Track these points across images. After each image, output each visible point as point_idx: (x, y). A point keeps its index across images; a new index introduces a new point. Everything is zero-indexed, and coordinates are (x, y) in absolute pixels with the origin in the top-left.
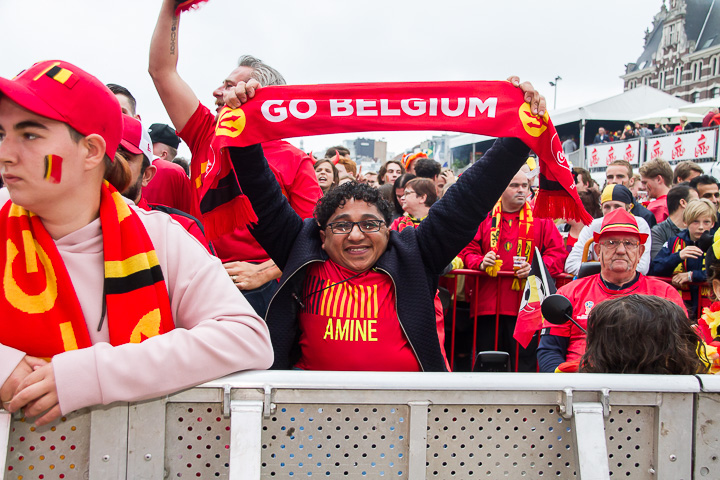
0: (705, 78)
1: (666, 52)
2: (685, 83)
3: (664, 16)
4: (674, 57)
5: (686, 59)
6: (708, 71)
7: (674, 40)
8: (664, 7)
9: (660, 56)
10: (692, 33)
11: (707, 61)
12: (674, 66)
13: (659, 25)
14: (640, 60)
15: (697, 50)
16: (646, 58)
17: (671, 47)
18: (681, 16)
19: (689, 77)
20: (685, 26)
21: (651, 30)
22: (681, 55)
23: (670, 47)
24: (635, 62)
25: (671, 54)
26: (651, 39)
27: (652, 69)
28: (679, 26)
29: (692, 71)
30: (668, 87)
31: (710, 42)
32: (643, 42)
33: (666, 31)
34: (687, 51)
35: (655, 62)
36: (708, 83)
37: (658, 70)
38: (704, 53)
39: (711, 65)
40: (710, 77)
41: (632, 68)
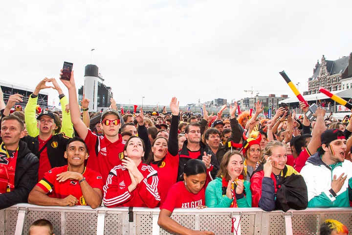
1: (321, 75)
2: (328, 84)
5: (328, 77)
7: (324, 72)
8: (318, 62)
10: (329, 70)
11: (334, 78)
12: (324, 79)
13: (318, 66)
14: (313, 77)
15: (331, 75)
16: (315, 76)
17: (323, 74)
18: (325, 65)
19: (329, 82)
20: (327, 68)
21: (315, 68)
22: (326, 76)
25: (323, 76)
26: (316, 71)
27: (317, 79)
28: (325, 68)
30: (323, 85)
32: (313, 72)
33: (321, 69)
34: (328, 75)
36: (335, 84)
37: (319, 80)
38: (334, 76)
39: (336, 79)
40: (336, 82)
41: (310, 79)
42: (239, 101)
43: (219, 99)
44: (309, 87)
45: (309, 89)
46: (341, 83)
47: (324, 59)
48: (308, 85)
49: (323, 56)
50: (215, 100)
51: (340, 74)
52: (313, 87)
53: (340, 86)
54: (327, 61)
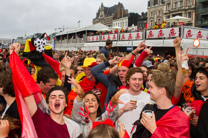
0: (108, 23)
3: (100, 10)
4: (102, 18)
5: (105, 19)
6: (109, 21)
7: (102, 15)
10: (105, 14)
11: (109, 19)
12: (102, 20)
13: (99, 11)
14: (96, 18)
15: (107, 17)
16: (97, 18)
18: (103, 10)
19: (105, 22)
20: (104, 12)
21: (98, 12)
22: (104, 18)
23: (102, 16)
25: (102, 17)
26: (98, 14)
28: (103, 12)
29: (106, 21)
31: (109, 16)
32: (96, 15)
33: (101, 13)
35: (99, 19)
36: (109, 24)
37: (99, 20)
40: (109, 22)
41: (94, 20)
42: (50, 35)
43: (38, 34)
46: (112, 23)
47: (102, 6)
49: (102, 3)
50: (36, 34)
51: (112, 17)
53: (112, 25)
54: (104, 7)
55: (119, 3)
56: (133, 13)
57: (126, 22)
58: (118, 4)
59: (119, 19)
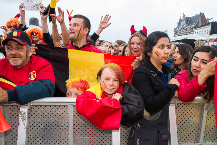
0: (190, 31)
1: (182, 26)
2: (186, 32)
5: (186, 28)
6: (190, 30)
8: (181, 18)
9: (181, 27)
10: (187, 23)
11: (190, 28)
12: (184, 29)
13: (180, 21)
14: (177, 27)
15: (188, 26)
17: (183, 25)
18: (185, 20)
19: (187, 31)
24: (176, 28)
25: (183, 27)
26: (179, 24)
28: (185, 22)
29: (187, 30)
31: (190, 25)
33: (182, 22)
34: (186, 26)
35: (180, 28)
38: (190, 27)
39: (191, 29)
40: (191, 31)
41: (175, 29)
44: (175, 33)
45: (175, 35)
46: (193, 31)
47: (184, 16)
48: (174, 33)
51: (194, 26)
52: (177, 34)
54: (186, 17)
55: (201, 13)
56: (215, 22)
57: (208, 31)
58: (199, 14)
59: (201, 28)
